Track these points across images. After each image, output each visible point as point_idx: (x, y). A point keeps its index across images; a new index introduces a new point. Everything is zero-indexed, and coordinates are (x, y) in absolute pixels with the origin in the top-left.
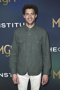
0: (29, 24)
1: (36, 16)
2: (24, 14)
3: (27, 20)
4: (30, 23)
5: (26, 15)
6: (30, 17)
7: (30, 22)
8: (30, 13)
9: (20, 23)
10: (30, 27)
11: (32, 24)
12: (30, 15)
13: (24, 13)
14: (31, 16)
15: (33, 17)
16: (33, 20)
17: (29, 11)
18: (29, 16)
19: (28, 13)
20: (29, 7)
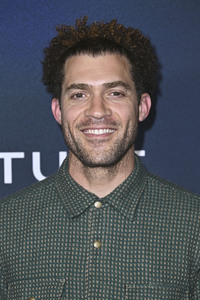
0: (88, 164)
1: (144, 109)
2: (58, 95)
3: (78, 135)
4: (98, 158)
5: (66, 97)
6: (98, 113)
7: (99, 153)
8: (97, 84)
9: (36, 156)
10: (103, 186)
11: (111, 165)
12: (97, 101)
13: (54, 83)
14: (103, 107)
15: (121, 110)
16: (120, 133)
17: (95, 70)
18: (92, 106)
19: (82, 86)
20: (94, 43)
